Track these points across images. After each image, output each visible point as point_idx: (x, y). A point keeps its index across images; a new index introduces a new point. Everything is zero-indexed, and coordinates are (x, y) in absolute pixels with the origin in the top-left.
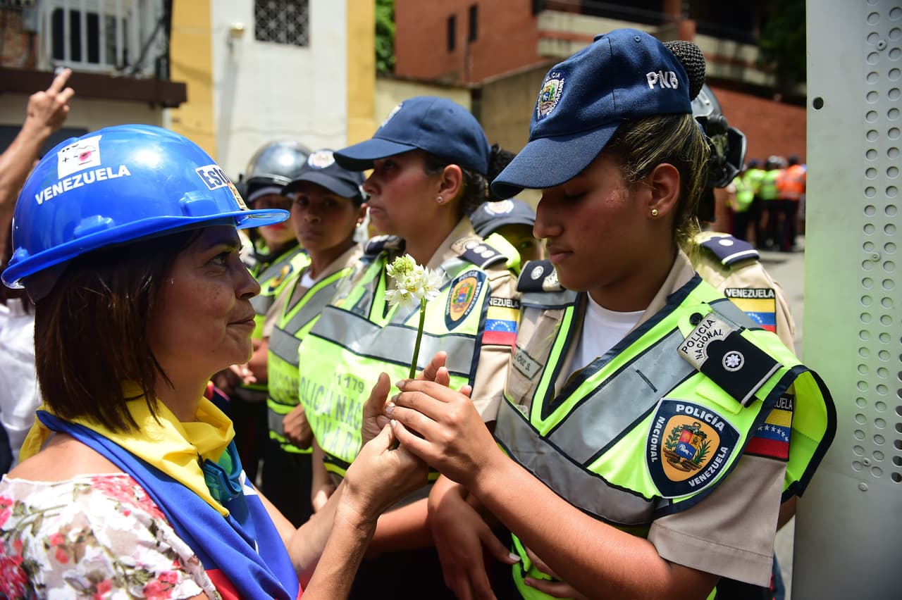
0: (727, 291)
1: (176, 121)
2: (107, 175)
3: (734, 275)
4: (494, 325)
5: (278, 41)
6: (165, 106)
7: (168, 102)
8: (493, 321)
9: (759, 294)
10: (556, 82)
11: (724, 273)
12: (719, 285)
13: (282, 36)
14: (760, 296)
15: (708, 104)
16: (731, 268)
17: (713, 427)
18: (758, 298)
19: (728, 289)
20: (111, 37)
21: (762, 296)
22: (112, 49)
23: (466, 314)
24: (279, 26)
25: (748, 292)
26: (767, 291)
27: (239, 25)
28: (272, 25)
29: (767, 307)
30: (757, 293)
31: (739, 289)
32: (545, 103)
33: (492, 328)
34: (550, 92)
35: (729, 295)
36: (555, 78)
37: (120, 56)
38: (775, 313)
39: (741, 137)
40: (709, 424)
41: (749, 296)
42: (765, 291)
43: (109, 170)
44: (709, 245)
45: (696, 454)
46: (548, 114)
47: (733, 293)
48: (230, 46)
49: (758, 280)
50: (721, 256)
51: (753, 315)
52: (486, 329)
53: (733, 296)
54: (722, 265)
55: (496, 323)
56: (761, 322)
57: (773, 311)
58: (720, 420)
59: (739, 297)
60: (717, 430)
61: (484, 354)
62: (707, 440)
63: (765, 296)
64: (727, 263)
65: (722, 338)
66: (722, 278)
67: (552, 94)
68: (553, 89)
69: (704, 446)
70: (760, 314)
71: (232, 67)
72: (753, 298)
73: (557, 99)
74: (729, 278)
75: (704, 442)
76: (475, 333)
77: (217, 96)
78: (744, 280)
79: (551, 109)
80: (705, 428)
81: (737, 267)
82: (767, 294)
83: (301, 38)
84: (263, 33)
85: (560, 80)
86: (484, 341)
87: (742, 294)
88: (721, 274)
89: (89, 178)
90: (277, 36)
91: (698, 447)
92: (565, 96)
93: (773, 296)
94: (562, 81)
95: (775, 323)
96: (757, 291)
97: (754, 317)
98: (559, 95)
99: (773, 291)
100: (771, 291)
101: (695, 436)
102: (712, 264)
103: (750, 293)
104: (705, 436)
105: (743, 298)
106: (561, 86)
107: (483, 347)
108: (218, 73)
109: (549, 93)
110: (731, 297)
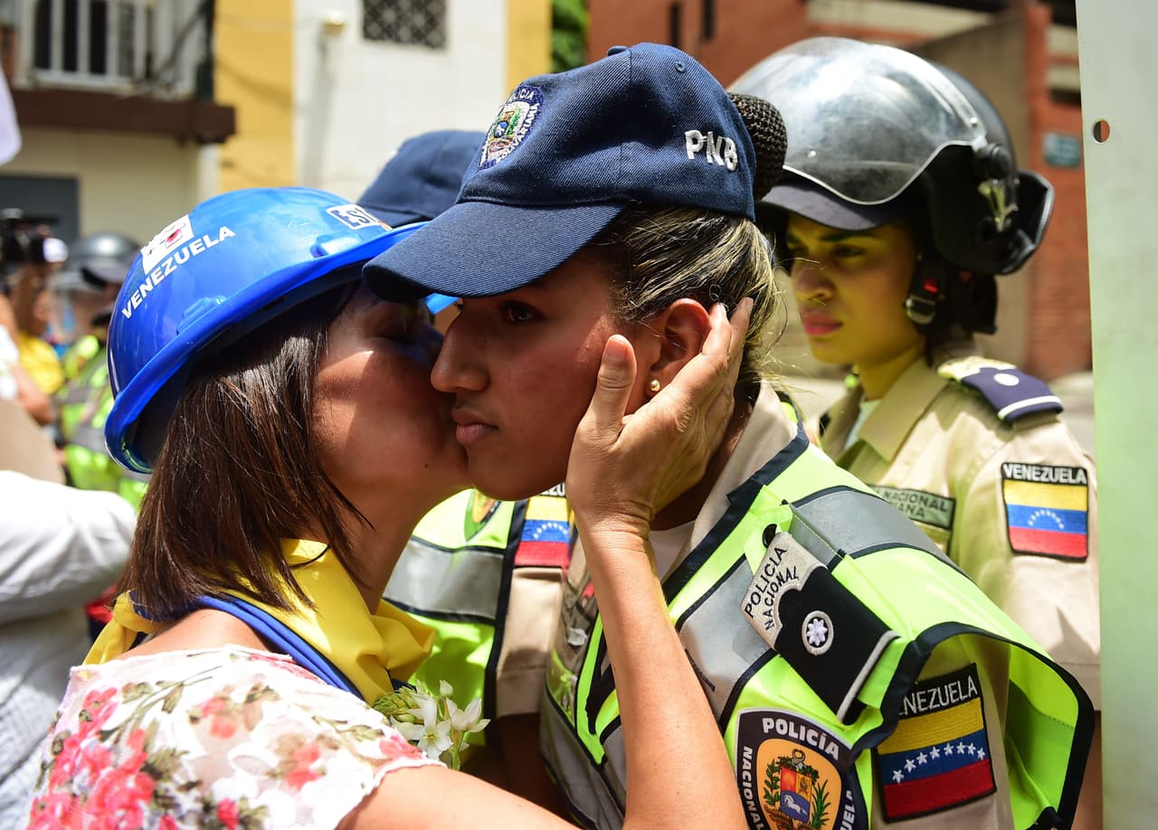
0: (1005, 466)
1: (227, 165)
2: (204, 245)
3: (1018, 439)
4: (539, 530)
5: (398, 40)
6: (202, 141)
7: (208, 134)
8: (537, 523)
9: (1060, 476)
10: (526, 106)
11: (1005, 434)
12: (992, 456)
13: (404, 32)
14: (1062, 480)
15: (975, 125)
16: (1015, 426)
17: (823, 753)
18: (1058, 483)
19: (1008, 464)
20: (127, 34)
21: (1065, 481)
22: (127, 53)
23: (492, 510)
24: (399, 17)
25: (1042, 472)
26: (1075, 471)
27: (335, 16)
28: (389, 15)
29: (1073, 500)
30: (1057, 476)
31: (1027, 465)
32: (499, 139)
33: (536, 536)
34: (511, 122)
35: (1009, 475)
36: (524, 100)
37: (139, 63)
38: (1086, 514)
39: (1045, 190)
40: (816, 749)
41: (1043, 478)
42: (1070, 472)
43: (206, 238)
44: (978, 383)
45: (812, 811)
46: (498, 160)
47: (1016, 471)
48: (323, 49)
49: (1059, 450)
50: (997, 405)
51: (1049, 513)
52: (525, 538)
53: (1016, 476)
54: (997, 418)
55: (544, 527)
56: (1061, 526)
57: (1083, 508)
58: (830, 739)
59: (1026, 480)
60: (829, 757)
61: (519, 585)
62: (820, 781)
63: (1071, 481)
64: (1007, 418)
65: (798, 584)
66: (998, 443)
67: (512, 127)
68: (517, 118)
69: (820, 793)
70: (1060, 513)
71: (325, 81)
72: (1050, 483)
73: (520, 138)
74: (1010, 445)
75: (816, 786)
76: (503, 545)
77: (300, 126)
78: (1036, 450)
79: (506, 151)
80: (813, 760)
81: (1026, 424)
82: (1074, 477)
83: (433, 36)
84: (374, 28)
85: (532, 104)
86: (519, 560)
87: (1030, 473)
88: (998, 435)
89: (182, 257)
90: (396, 33)
91: (810, 796)
92: (534, 132)
93: (1085, 482)
94: (535, 107)
95: (1087, 530)
96: (1057, 470)
97: (1050, 517)
98: (524, 131)
99: (1085, 471)
100: (1081, 473)
101: (801, 776)
102: (982, 413)
103: (1045, 473)
104: (815, 775)
105: (1032, 481)
106: (532, 115)
107: (516, 571)
108: (302, 90)
109: (508, 123)
110: (1012, 479)
